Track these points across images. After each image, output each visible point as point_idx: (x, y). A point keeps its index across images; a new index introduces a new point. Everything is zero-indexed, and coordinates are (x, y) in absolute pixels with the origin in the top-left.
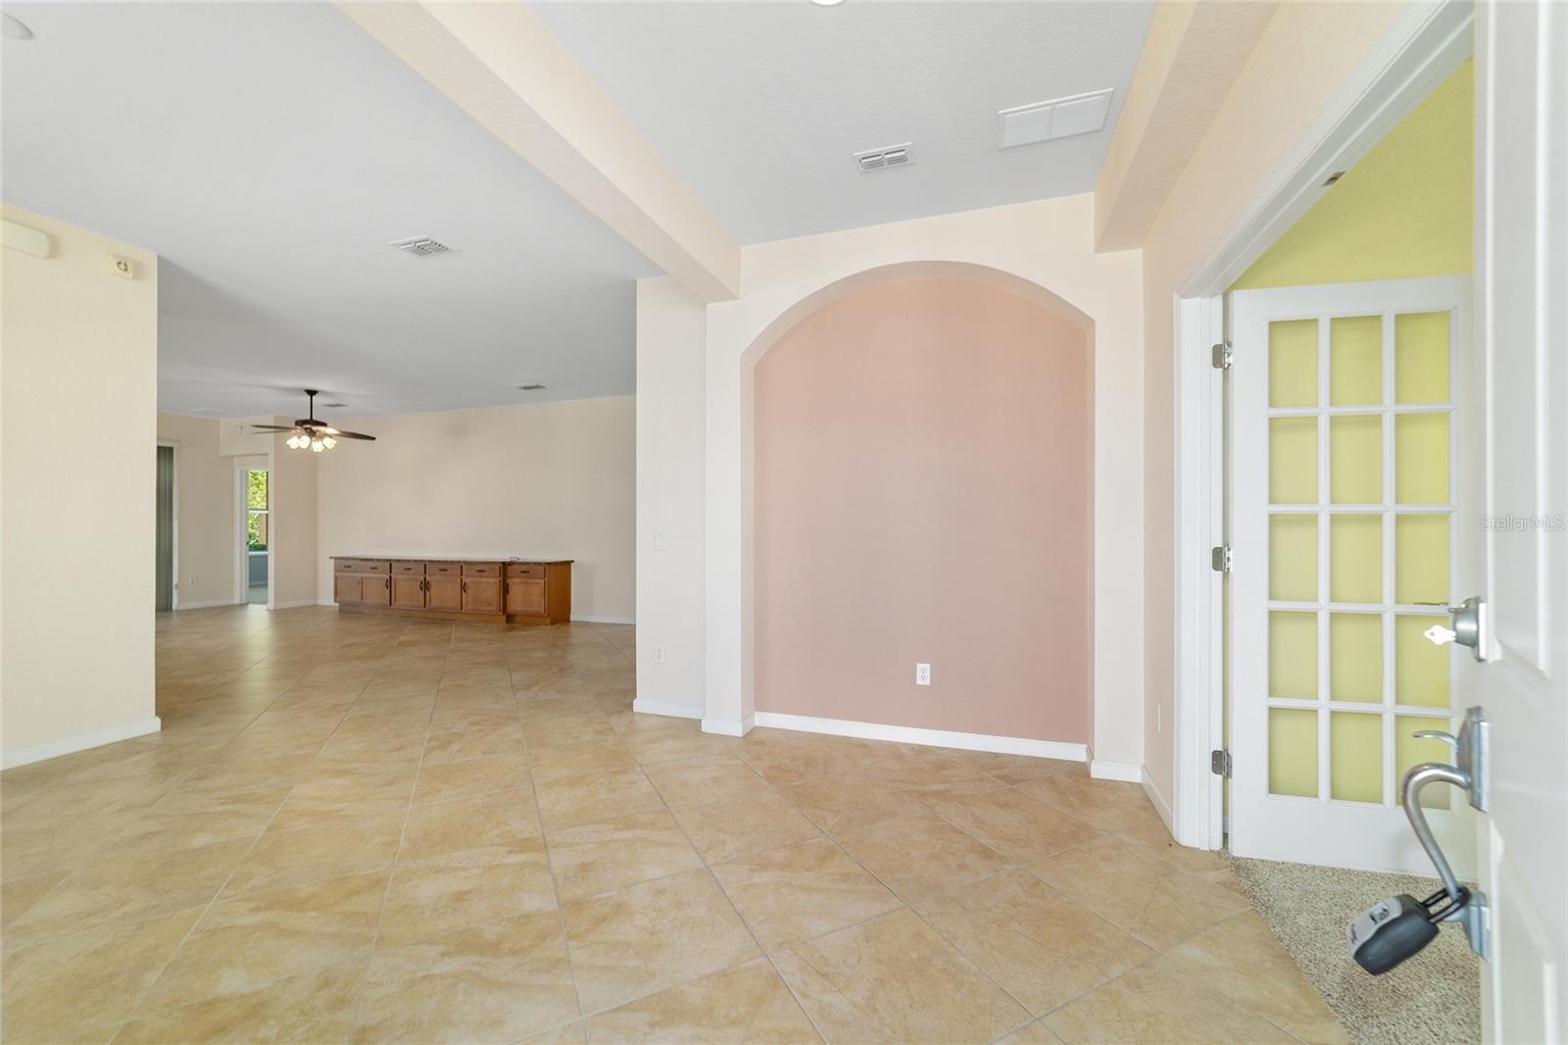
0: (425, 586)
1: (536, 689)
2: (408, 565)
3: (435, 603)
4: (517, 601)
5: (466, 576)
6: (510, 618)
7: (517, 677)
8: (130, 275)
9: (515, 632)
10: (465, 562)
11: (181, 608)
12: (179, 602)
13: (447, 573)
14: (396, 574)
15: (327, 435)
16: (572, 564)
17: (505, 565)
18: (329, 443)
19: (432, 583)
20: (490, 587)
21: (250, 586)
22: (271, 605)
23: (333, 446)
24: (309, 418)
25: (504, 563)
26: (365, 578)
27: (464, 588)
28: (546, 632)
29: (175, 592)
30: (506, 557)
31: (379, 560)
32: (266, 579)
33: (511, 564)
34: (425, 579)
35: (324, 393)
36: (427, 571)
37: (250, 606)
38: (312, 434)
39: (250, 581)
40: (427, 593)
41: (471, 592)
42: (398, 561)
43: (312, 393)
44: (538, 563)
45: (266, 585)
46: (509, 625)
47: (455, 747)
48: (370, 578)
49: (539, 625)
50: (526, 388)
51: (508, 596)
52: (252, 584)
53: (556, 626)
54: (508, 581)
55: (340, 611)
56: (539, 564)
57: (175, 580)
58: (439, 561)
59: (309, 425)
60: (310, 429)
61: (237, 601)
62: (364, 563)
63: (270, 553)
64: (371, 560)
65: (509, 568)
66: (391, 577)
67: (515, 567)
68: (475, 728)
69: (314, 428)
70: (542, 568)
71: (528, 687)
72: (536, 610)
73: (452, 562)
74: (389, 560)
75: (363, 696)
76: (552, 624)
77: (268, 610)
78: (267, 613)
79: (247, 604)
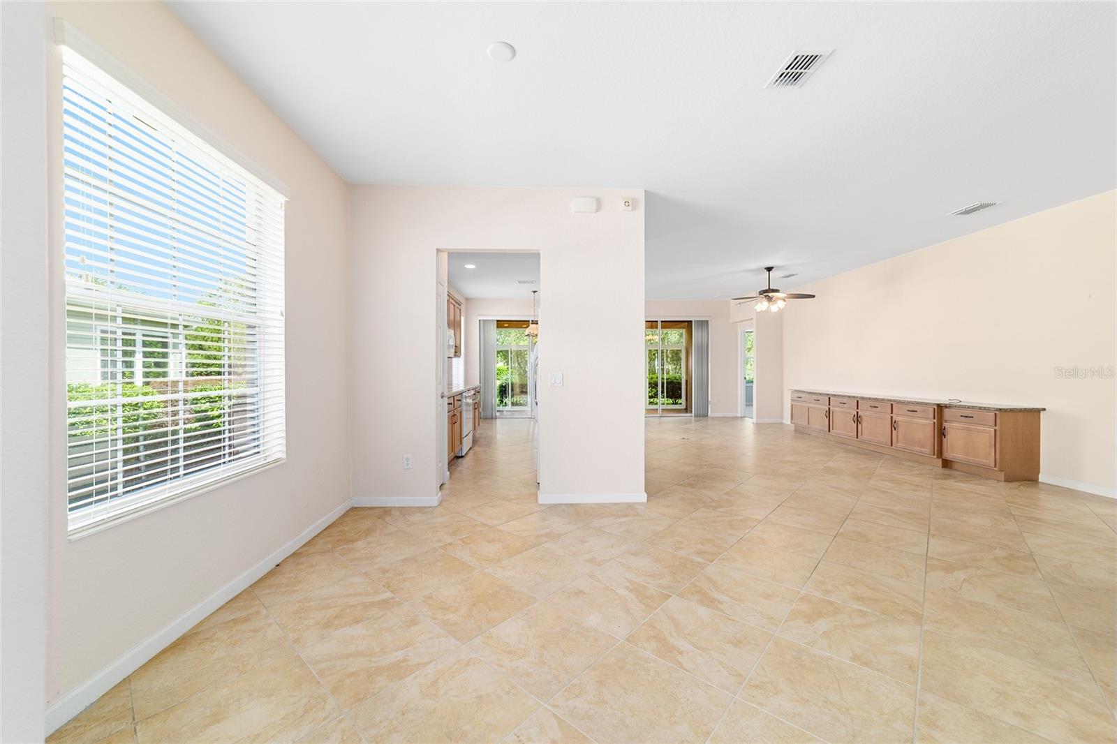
0: (858, 419)
1: (960, 575)
2: (844, 399)
3: (865, 436)
4: (955, 446)
5: (897, 415)
6: (947, 464)
7: (937, 547)
8: (630, 208)
9: (951, 482)
10: (895, 401)
11: (712, 416)
12: (711, 412)
13: (877, 410)
14: (833, 407)
15: (779, 299)
16: (1042, 414)
17: (940, 408)
18: (781, 304)
19: (864, 418)
20: (924, 427)
21: (746, 405)
22: (754, 420)
23: (784, 306)
24: (767, 288)
25: (939, 405)
26: (812, 408)
27: (893, 425)
28: (995, 492)
29: (709, 406)
30: (943, 399)
31: (820, 394)
32: (752, 401)
33: (946, 406)
34: (857, 413)
35: (779, 268)
36: (859, 408)
37: (746, 418)
38: (770, 299)
39: (746, 402)
40: (859, 426)
41: (901, 430)
42: (835, 395)
43: (769, 269)
44: (985, 408)
45: (752, 405)
46: (946, 471)
47: (823, 625)
48: (815, 408)
49: (987, 479)
50: (967, 212)
51: (945, 440)
52: (748, 404)
53: (1011, 485)
54: (945, 424)
55: (795, 430)
56: (988, 409)
57: (709, 399)
58: (870, 399)
59: (767, 293)
60: (768, 296)
61: (739, 415)
62: (810, 396)
63: (755, 386)
64: (815, 394)
65: (946, 411)
66: (829, 408)
67: (953, 410)
68: (857, 606)
69: (770, 294)
70: (993, 414)
71: (949, 569)
72: (984, 461)
73: (882, 400)
74: (828, 394)
75: (771, 516)
76: (1007, 480)
77: (753, 423)
78: (752, 425)
79: (745, 417)
